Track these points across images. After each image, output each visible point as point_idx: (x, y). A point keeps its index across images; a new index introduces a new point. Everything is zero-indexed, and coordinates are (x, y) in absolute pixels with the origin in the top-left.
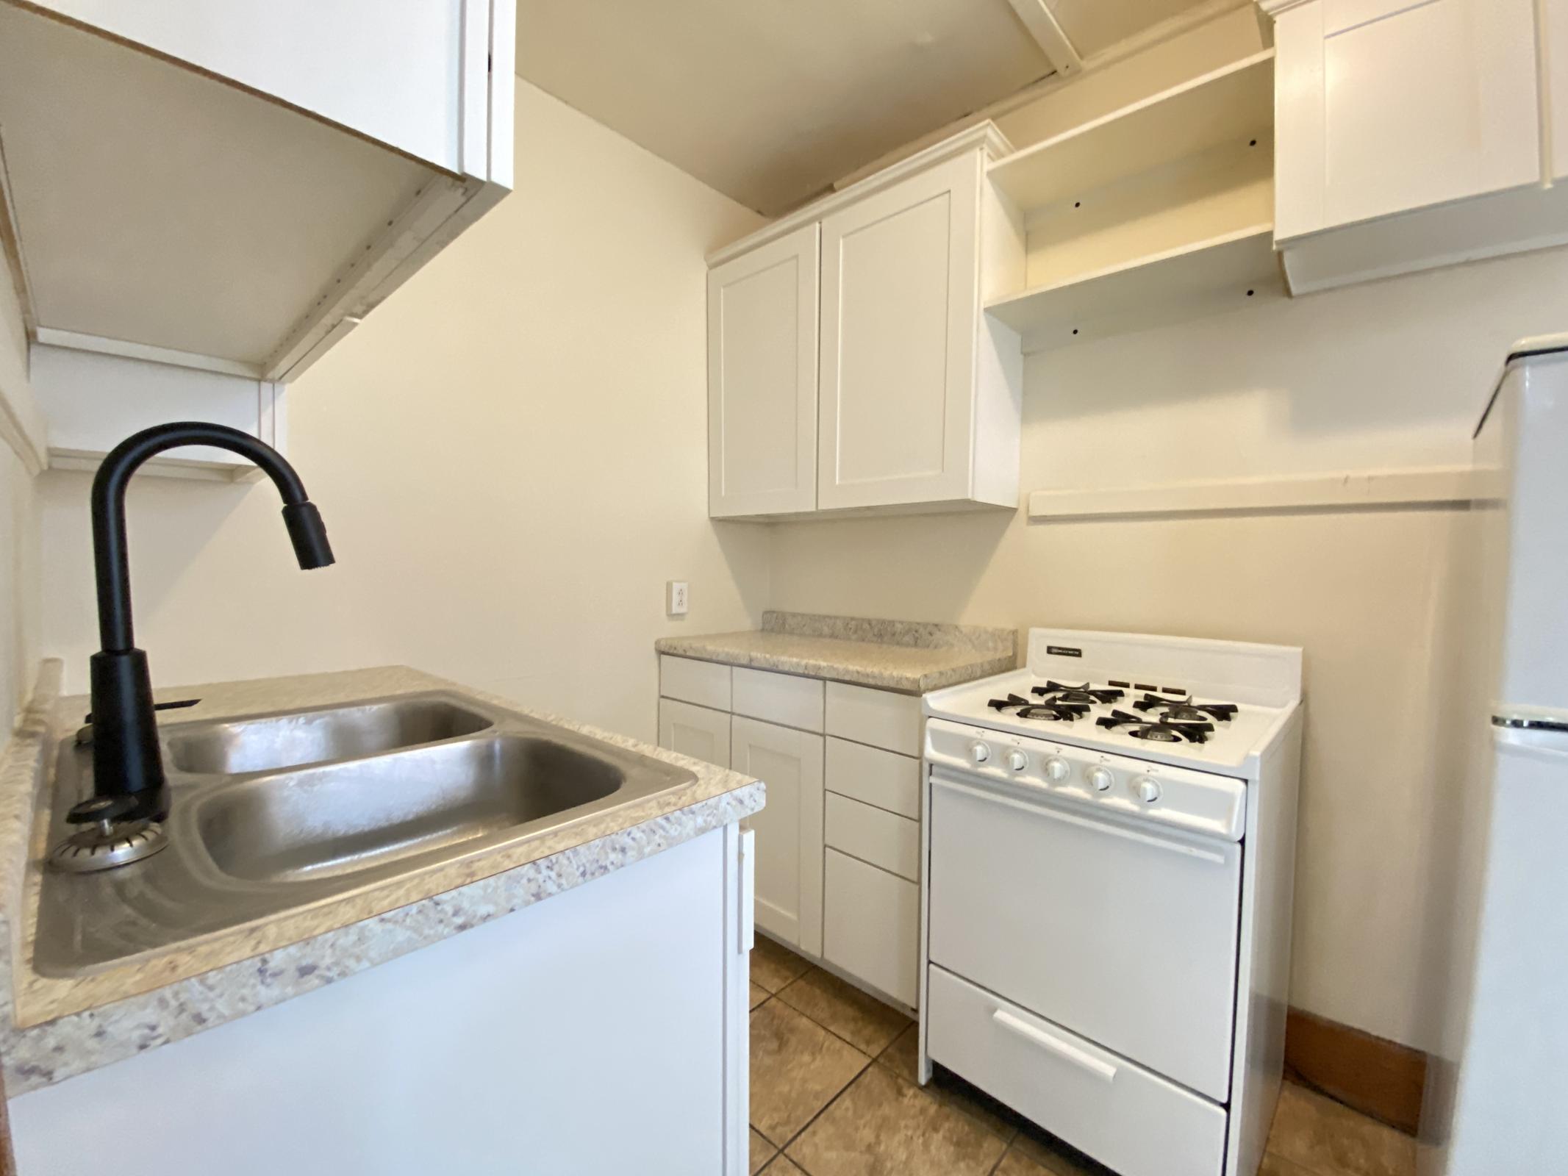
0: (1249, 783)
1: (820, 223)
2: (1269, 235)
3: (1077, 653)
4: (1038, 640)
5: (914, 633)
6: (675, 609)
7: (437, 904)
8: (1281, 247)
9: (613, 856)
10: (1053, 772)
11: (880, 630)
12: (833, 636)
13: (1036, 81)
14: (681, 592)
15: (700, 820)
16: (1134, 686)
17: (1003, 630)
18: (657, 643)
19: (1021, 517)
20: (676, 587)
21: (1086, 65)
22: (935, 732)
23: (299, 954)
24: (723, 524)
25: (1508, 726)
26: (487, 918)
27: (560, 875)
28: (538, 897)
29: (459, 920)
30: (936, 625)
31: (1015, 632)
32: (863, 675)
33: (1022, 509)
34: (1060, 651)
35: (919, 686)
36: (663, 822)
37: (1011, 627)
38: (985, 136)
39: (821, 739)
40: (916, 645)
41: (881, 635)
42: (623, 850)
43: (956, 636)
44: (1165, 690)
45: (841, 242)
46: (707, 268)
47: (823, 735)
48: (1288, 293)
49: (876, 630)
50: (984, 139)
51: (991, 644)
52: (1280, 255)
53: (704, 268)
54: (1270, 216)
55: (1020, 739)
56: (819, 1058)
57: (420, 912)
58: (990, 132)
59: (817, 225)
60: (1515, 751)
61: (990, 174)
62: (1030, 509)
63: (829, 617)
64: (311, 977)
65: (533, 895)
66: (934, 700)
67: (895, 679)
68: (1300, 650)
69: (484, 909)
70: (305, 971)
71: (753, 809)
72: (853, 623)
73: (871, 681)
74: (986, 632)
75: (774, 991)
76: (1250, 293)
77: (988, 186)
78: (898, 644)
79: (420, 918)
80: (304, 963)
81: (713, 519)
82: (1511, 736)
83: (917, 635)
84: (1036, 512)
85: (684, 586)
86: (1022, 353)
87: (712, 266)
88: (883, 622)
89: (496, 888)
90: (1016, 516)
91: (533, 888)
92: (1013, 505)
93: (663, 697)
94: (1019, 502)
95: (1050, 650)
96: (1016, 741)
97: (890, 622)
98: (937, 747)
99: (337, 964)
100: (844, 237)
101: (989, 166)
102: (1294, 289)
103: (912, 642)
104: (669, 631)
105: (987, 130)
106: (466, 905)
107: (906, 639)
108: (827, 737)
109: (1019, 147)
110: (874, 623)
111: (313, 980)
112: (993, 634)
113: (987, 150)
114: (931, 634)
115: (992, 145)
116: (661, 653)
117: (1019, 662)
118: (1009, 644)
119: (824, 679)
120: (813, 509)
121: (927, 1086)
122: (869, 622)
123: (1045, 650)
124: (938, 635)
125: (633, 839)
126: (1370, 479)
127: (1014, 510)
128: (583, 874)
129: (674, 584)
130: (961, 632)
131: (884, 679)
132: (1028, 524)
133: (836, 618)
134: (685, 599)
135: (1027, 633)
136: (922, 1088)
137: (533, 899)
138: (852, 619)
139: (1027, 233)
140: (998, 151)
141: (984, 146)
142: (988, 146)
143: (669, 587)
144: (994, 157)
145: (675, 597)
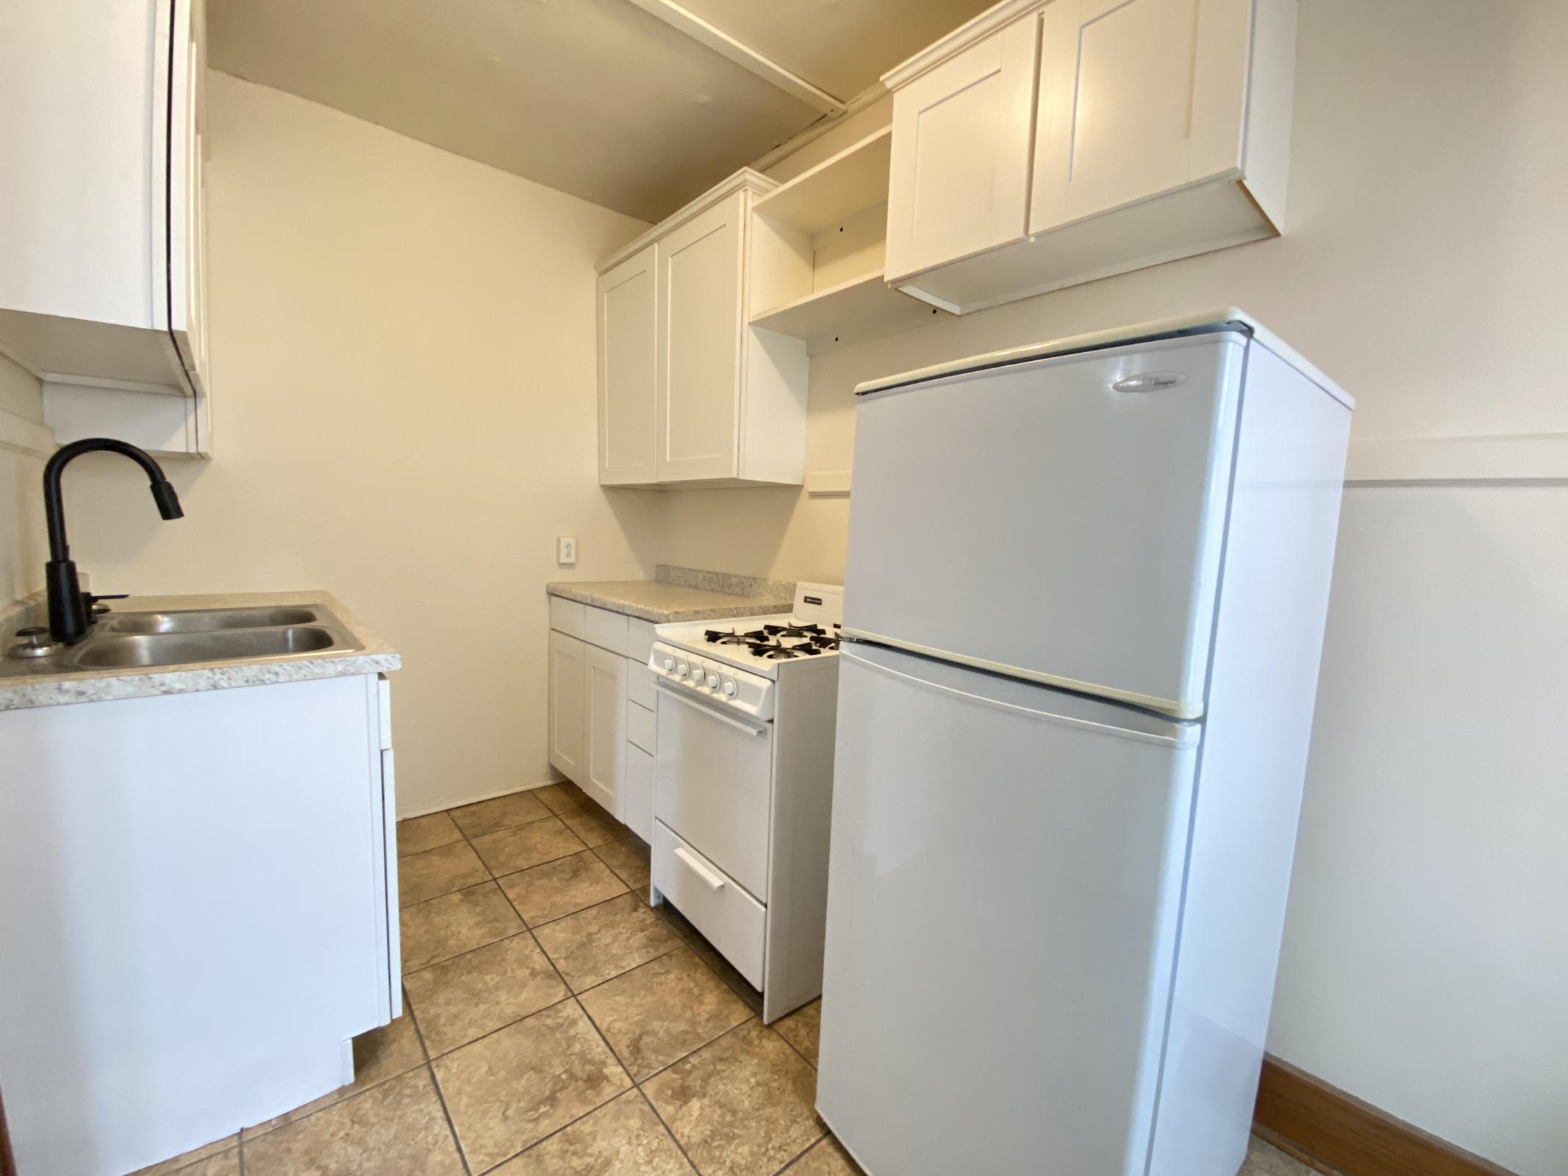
0: (775, 683)
1: (658, 243)
2: (882, 277)
3: (819, 602)
5: (742, 585)
6: (563, 560)
7: (150, 678)
8: (886, 287)
9: (268, 676)
10: (695, 676)
11: (723, 582)
12: (696, 587)
13: (811, 125)
14: (568, 546)
15: (340, 668)
18: (547, 586)
19: (805, 492)
20: (564, 541)
21: (851, 107)
22: (656, 652)
23: (77, 686)
24: (615, 491)
26: (181, 691)
27: (229, 679)
28: (215, 687)
29: (164, 688)
30: (754, 579)
33: (806, 484)
34: (811, 600)
36: (309, 664)
37: (789, 579)
38: (746, 180)
39: (626, 661)
40: (742, 594)
41: (723, 585)
42: (277, 674)
43: (764, 588)
45: (670, 259)
46: (597, 276)
47: (628, 658)
48: (953, 314)
49: (720, 582)
50: (745, 182)
51: (783, 595)
53: (595, 274)
54: (882, 265)
56: (594, 885)
57: (140, 680)
58: (748, 177)
59: (657, 245)
61: (755, 209)
62: (810, 487)
63: (695, 571)
64: (82, 697)
65: (212, 685)
66: (661, 630)
67: (658, 615)
69: (179, 686)
70: (81, 693)
71: (389, 668)
72: (708, 575)
74: (781, 585)
75: (591, 847)
76: (935, 312)
77: (755, 219)
79: (140, 683)
80: (79, 690)
81: (603, 486)
83: (743, 587)
84: (811, 489)
85: (572, 541)
86: (807, 355)
87: (600, 275)
88: (725, 575)
89: (186, 678)
90: (802, 492)
91: (211, 682)
93: (554, 630)
94: (804, 481)
95: (806, 599)
97: (729, 575)
98: (655, 662)
99: (96, 693)
100: (671, 256)
101: (755, 202)
102: (957, 311)
103: (740, 592)
104: (560, 578)
105: (748, 174)
106: (167, 681)
107: (737, 590)
109: (783, 182)
111: (83, 699)
112: (785, 587)
113: (749, 191)
115: (754, 186)
116: (552, 594)
119: (628, 615)
121: (656, 908)
123: (803, 599)
125: (284, 669)
127: (801, 486)
128: (247, 681)
129: (562, 539)
131: (653, 614)
133: (699, 571)
134: (573, 551)
135: (797, 585)
136: (652, 909)
137: (211, 688)
139: (814, 252)
140: (763, 188)
141: (747, 187)
142: (750, 186)
143: (559, 540)
144: (761, 194)
145: (563, 551)
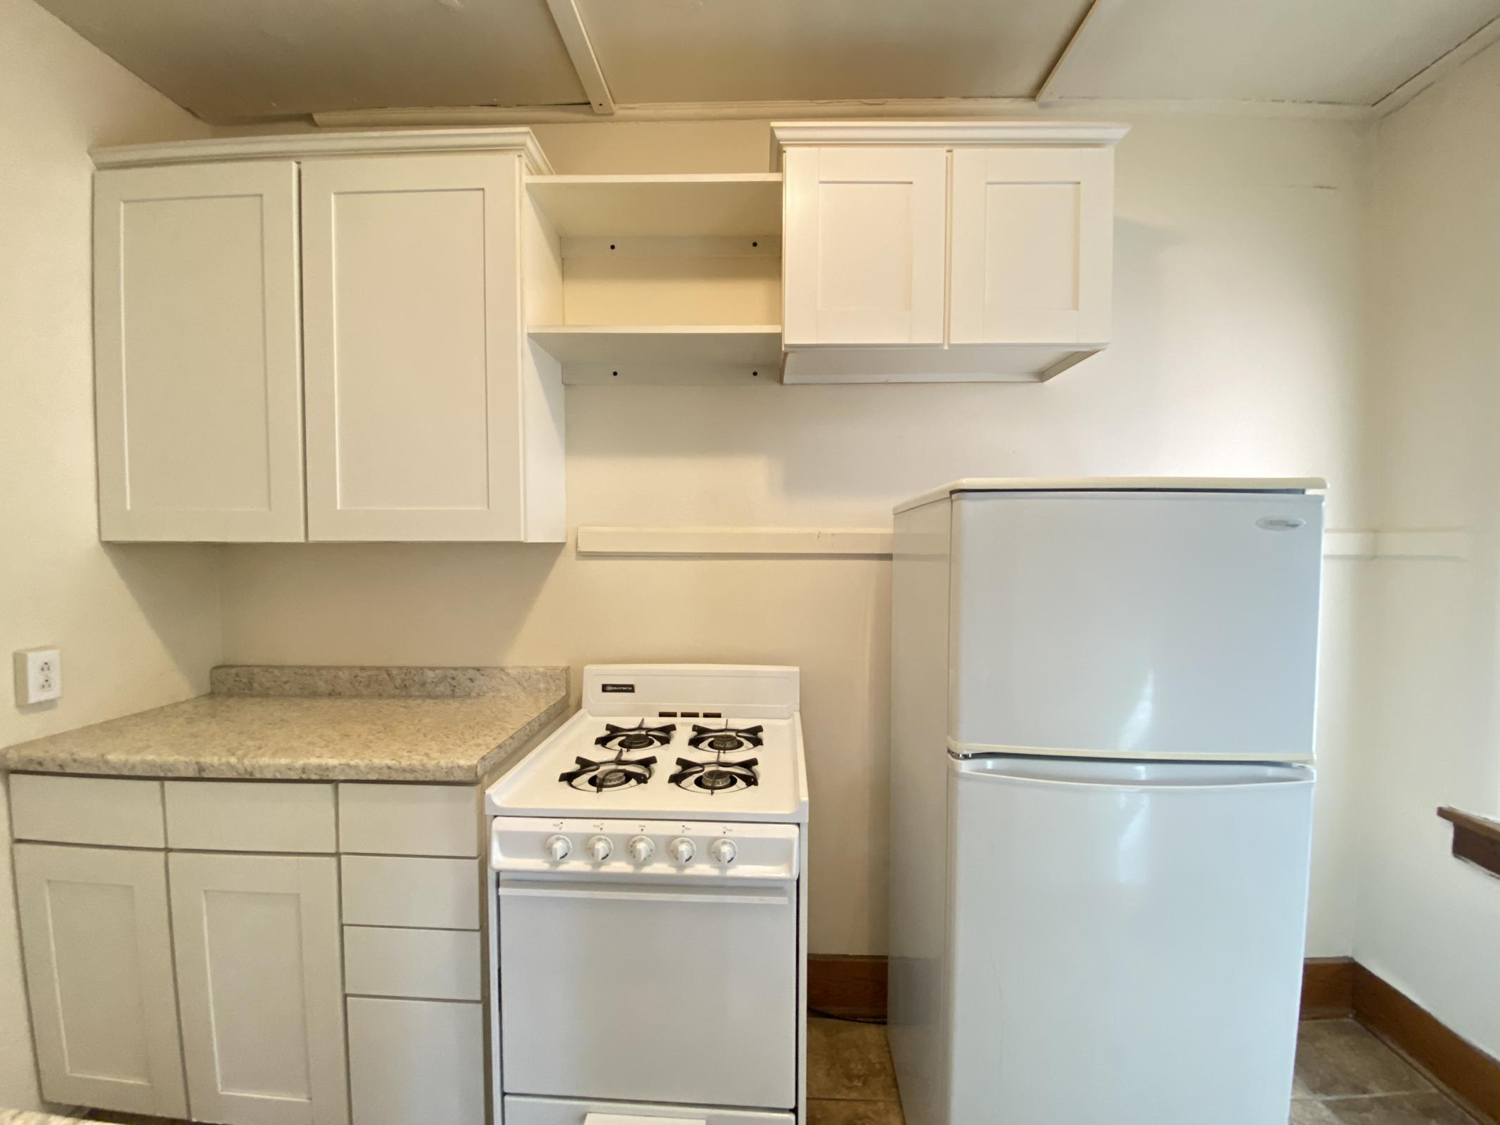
0: (801, 825)
1: (298, 163)
2: (778, 337)
3: (630, 689)
4: (594, 676)
5: (450, 680)
6: (35, 696)
8: (788, 350)
10: (640, 854)
11: (403, 680)
13: (558, 105)
14: (45, 667)
16: (680, 715)
17: (555, 669)
19: (569, 552)
20: (34, 662)
21: (619, 111)
22: (503, 835)
25: (961, 759)
30: (478, 669)
31: (567, 670)
32: (396, 770)
33: (571, 542)
34: (615, 688)
35: (476, 774)
37: (564, 664)
38: (524, 145)
39: (333, 860)
40: (453, 696)
41: (405, 686)
43: (502, 679)
44: (706, 715)
46: (95, 168)
47: (337, 855)
48: (781, 381)
49: (398, 682)
50: (522, 146)
51: (542, 686)
52: (786, 354)
55: (602, 824)
58: (528, 141)
59: (294, 166)
60: (968, 778)
61: (529, 188)
62: (579, 545)
63: (328, 668)
67: (445, 771)
68: (796, 669)
72: (365, 674)
73: (410, 777)
74: (537, 673)
76: (755, 374)
77: (527, 199)
78: (429, 696)
82: (965, 767)
83: (454, 683)
84: (584, 547)
85: (53, 655)
86: (563, 383)
87: (101, 167)
88: (407, 670)
90: (563, 551)
92: (558, 539)
94: (567, 537)
95: (605, 688)
96: (598, 826)
97: (416, 668)
98: (506, 851)
100: (336, 194)
101: (528, 179)
102: (786, 379)
103: (448, 692)
105: (526, 137)
107: (441, 688)
108: (343, 857)
109: (560, 171)
110: (394, 672)
112: (544, 675)
113: (524, 159)
114: (471, 680)
115: (530, 156)
117: (572, 701)
118: (563, 683)
119: (335, 782)
120: (302, 539)
122: (387, 670)
123: (600, 688)
124: (481, 681)
126: (833, 535)
127: (562, 545)
129: (30, 655)
130: (508, 674)
131: (429, 771)
132: (577, 559)
133: (339, 668)
134: (55, 676)
135: (583, 670)
138: (362, 668)
139: (563, 259)
140: (537, 166)
141: (523, 154)
142: (527, 155)
143: (19, 662)
144: (533, 171)
145: (34, 677)
